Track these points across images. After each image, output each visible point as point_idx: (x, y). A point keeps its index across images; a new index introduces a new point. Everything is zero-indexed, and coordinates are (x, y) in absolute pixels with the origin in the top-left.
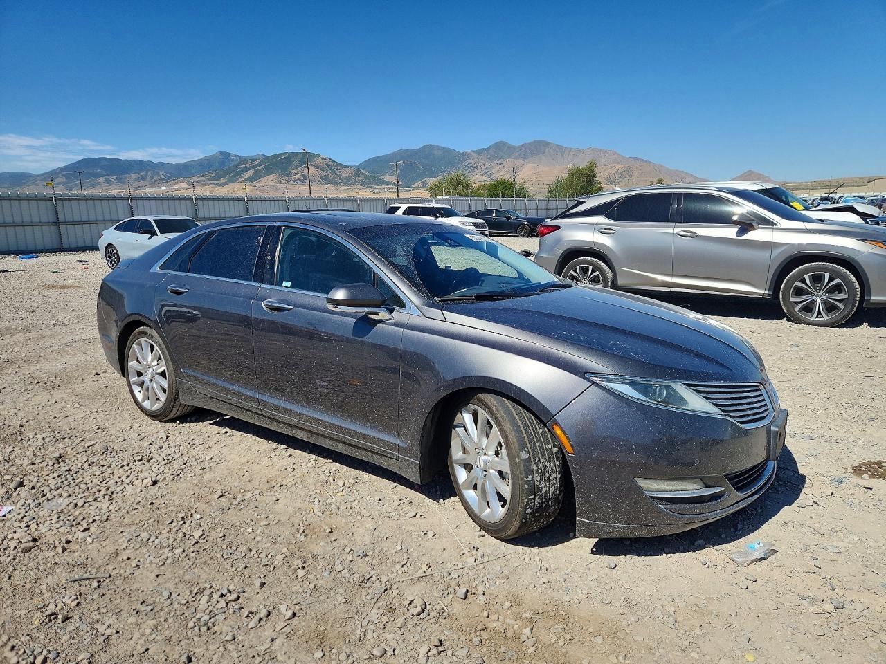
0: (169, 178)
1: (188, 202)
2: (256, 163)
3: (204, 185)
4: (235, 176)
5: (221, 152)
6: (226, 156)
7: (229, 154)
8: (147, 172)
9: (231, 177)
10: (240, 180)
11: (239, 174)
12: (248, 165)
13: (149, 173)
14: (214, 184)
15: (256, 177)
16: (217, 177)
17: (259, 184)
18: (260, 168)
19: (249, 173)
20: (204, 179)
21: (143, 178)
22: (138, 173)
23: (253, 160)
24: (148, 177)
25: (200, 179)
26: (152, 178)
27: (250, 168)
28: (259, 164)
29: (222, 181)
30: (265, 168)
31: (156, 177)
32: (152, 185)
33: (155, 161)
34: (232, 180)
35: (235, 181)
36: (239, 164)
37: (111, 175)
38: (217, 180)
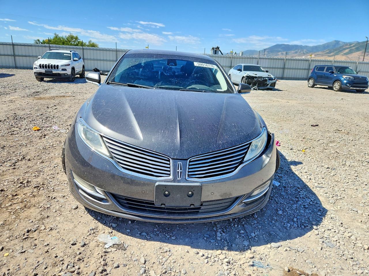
0: (307, 52)
1: (282, 61)
2: (352, 45)
3: (322, 56)
4: (339, 52)
5: (335, 41)
6: (337, 42)
7: (339, 41)
8: (298, 50)
9: (337, 53)
10: (341, 54)
11: (341, 51)
12: (347, 47)
13: (299, 51)
14: (327, 55)
15: (351, 52)
16: (330, 52)
17: (350, 56)
18: (353, 48)
19: (347, 51)
20: (323, 53)
21: (296, 53)
22: (295, 50)
23: (350, 44)
24: (299, 52)
25: (321, 53)
26: (300, 52)
27: (348, 48)
28: (354, 46)
29: (332, 54)
30: (356, 48)
31: (302, 52)
32: (299, 55)
33: (303, 45)
34: (337, 54)
35: (338, 54)
36: (343, 46)
37: (284, 51)
38: (329, 54)
